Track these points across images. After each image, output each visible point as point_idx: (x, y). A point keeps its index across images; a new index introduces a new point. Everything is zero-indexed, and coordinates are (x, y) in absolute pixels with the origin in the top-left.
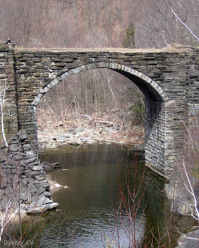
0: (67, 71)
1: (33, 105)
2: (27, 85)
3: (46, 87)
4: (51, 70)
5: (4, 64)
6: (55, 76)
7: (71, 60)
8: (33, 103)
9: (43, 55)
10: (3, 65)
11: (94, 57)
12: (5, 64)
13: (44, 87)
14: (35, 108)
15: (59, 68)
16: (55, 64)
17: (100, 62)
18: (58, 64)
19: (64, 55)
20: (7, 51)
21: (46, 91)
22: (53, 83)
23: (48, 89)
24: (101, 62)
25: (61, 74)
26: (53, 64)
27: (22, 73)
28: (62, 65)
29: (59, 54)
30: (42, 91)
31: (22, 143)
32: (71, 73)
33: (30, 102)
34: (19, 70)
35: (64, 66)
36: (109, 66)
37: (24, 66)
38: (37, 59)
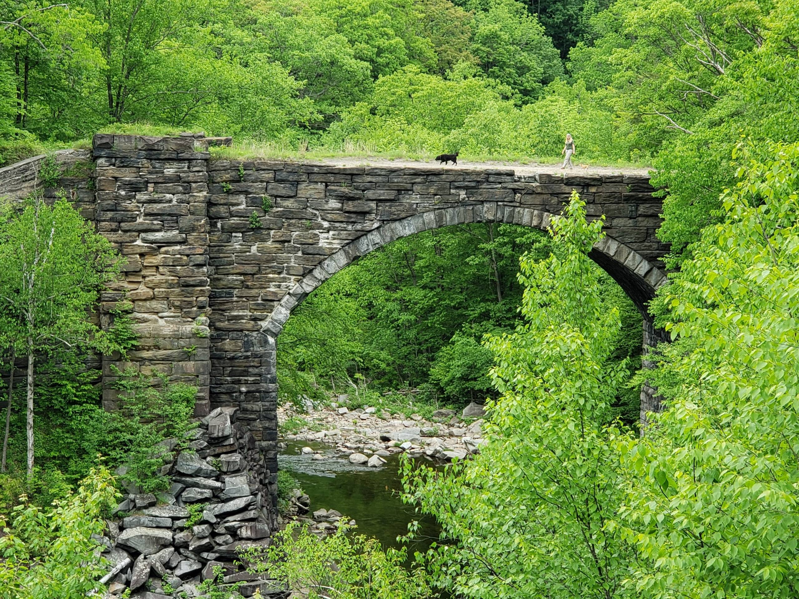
0: (378, 228)
1: (267, 331)
2: (249, 269)
3: (308, 277)
4: (326, 224)
5: (175, 199)
6: (336, 244)
7: (392, 195)
8: (264, 324)
9: (304, 177)
10: (174, 202)
11: (466, 188)
12: (181, 201)
13: (304, 275)
14: (271, 340)
15: (354, 218)
16: (339, 205)
17: (482, 202)
18: (350, 206)
19: (369, 179)
20: (190, 160)
21: (308, 289)
22: (331, 265)
23: (315, 284)
24: (486, 205)
25: (358, 238)
26: (334, 204)
27: (236, 229)
28: (360, 209)
29: (352, 175)
30: (294, 287)
31: (218, 450)
32: (388, 234)
33: (255, 319)
34: (226, 221)
35: (369, 213)
36: (511, 215)
37: (243, 207)
38: (282, 189)
